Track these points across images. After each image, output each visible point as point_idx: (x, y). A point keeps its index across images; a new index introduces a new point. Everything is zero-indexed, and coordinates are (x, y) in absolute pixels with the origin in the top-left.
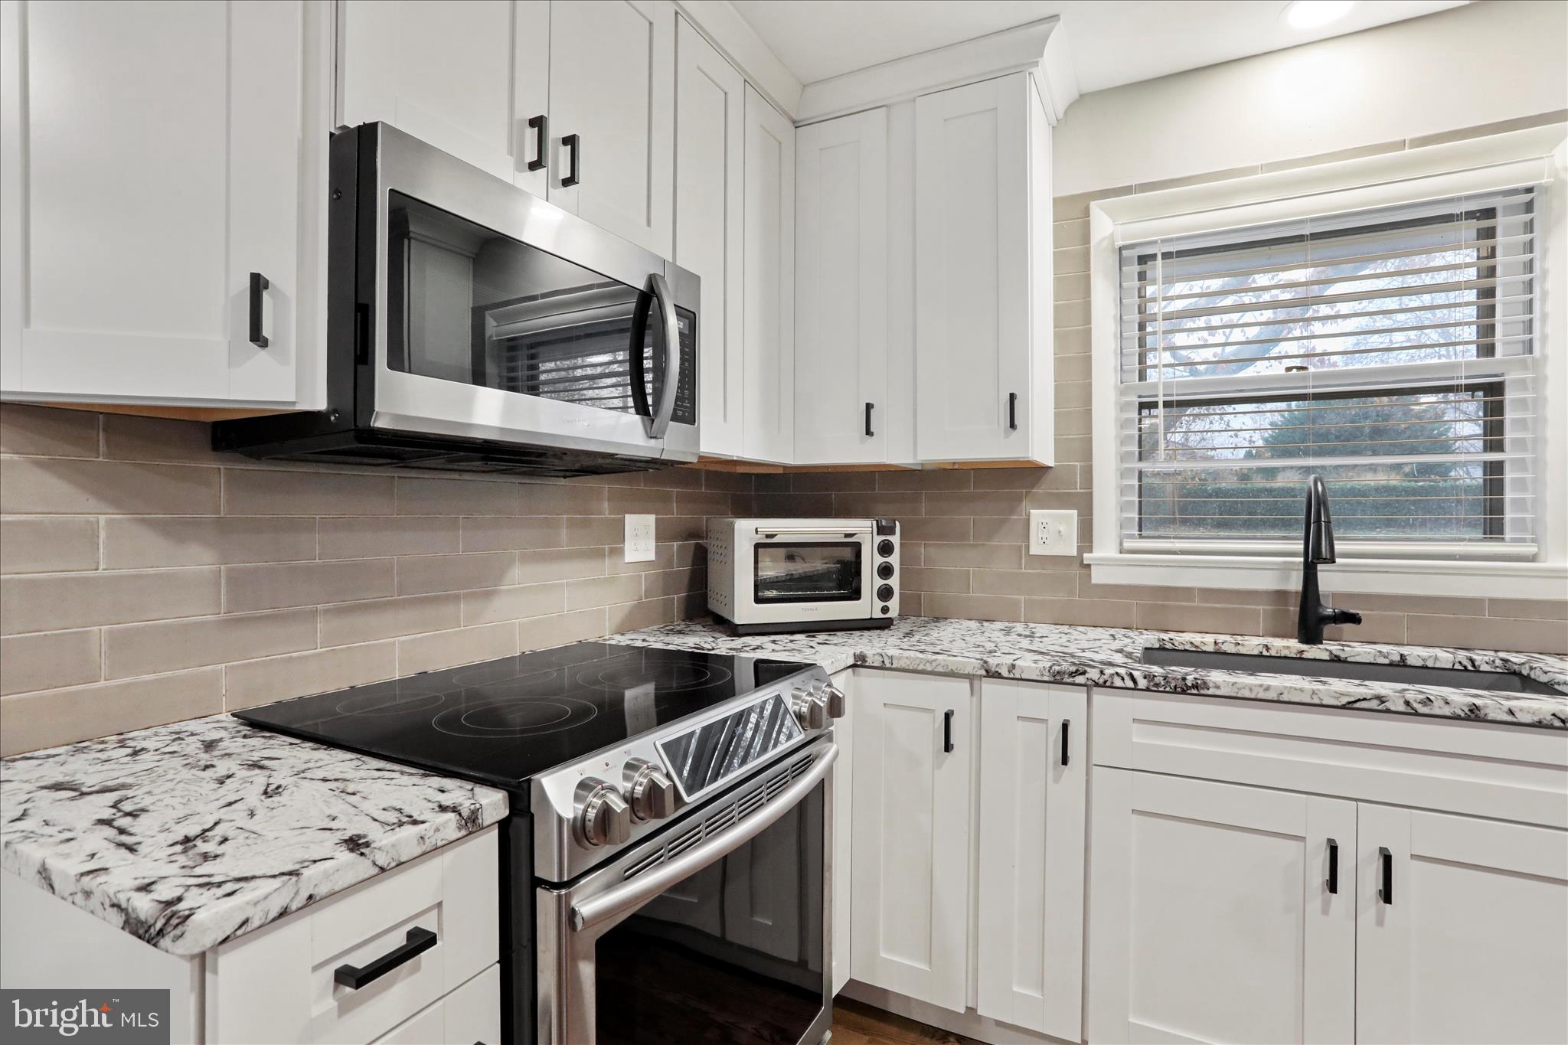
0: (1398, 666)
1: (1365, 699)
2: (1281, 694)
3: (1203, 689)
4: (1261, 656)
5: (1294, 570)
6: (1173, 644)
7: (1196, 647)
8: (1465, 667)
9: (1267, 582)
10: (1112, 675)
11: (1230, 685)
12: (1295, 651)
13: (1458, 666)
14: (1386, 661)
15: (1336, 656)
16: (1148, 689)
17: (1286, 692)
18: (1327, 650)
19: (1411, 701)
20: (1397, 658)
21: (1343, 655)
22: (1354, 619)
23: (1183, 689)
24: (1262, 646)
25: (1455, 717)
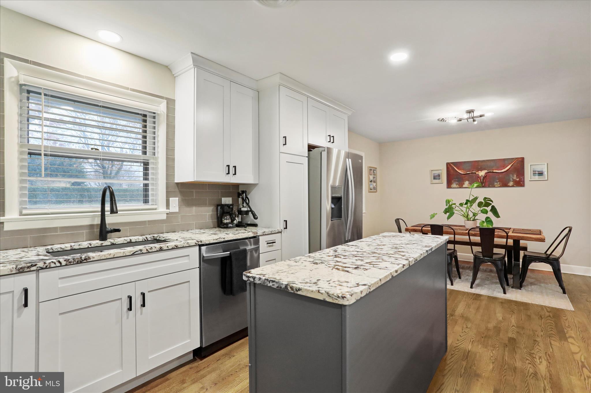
0: (130, 243)
1: (137, 251)
2: (114, 255)
3: (88, 259)
4: (88, 248)
5: (96, 217)
6: (53, 250)
7: (64, 249)
8: (145, 240)
9: (87, 222)
10: (50, 263)
11: (98, 256)
12: (100, 244)
13: (144, 240)
14: (126, 242)
15: (112, 243)
16: (66, 265)
17: (116, 254)
18: (110, 242)
19: (148, 249)
20: (129, 241)
21: (114, 242)
22: (118, 230)
23: (81, 262)
24: (88, 244)
25: (157, 251)
